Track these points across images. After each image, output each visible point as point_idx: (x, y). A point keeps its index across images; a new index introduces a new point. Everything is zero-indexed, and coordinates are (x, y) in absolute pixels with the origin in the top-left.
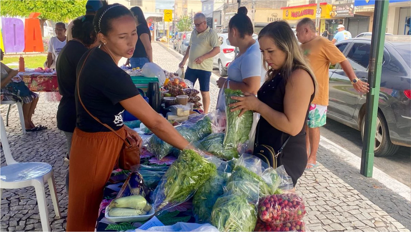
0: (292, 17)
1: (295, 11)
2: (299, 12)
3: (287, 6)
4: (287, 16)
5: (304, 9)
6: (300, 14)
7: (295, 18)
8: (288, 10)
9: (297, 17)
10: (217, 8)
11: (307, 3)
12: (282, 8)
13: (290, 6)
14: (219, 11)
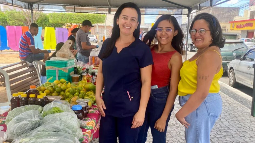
0: (237, 28)
1: (239, 24)
2: (242, 25)
3: (234, 21)
4: (233, 27)
5: (245, 23)
6: (243, 26)
7: (239, 29)
8: (234, 23)
9: (240, 28)
10: (185, 22)
11: (248, 19)
12: (230, 22)
13: (236, 20)
14: (185, 24)
